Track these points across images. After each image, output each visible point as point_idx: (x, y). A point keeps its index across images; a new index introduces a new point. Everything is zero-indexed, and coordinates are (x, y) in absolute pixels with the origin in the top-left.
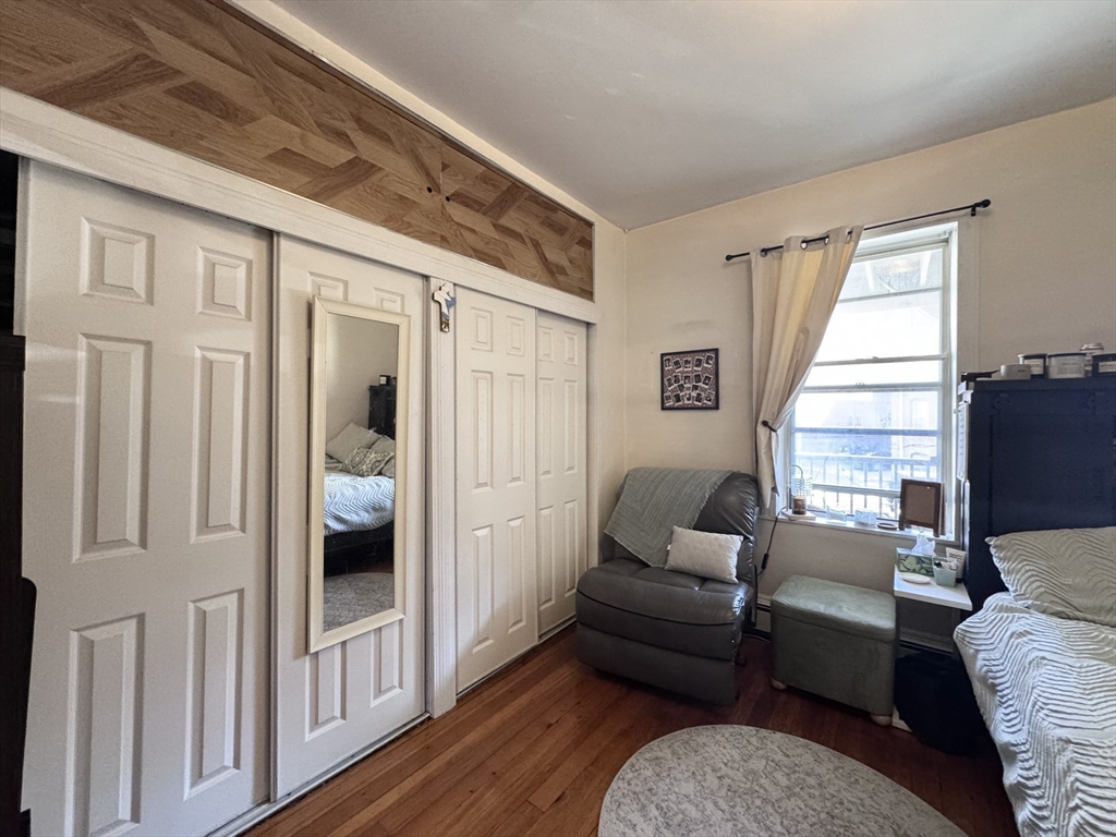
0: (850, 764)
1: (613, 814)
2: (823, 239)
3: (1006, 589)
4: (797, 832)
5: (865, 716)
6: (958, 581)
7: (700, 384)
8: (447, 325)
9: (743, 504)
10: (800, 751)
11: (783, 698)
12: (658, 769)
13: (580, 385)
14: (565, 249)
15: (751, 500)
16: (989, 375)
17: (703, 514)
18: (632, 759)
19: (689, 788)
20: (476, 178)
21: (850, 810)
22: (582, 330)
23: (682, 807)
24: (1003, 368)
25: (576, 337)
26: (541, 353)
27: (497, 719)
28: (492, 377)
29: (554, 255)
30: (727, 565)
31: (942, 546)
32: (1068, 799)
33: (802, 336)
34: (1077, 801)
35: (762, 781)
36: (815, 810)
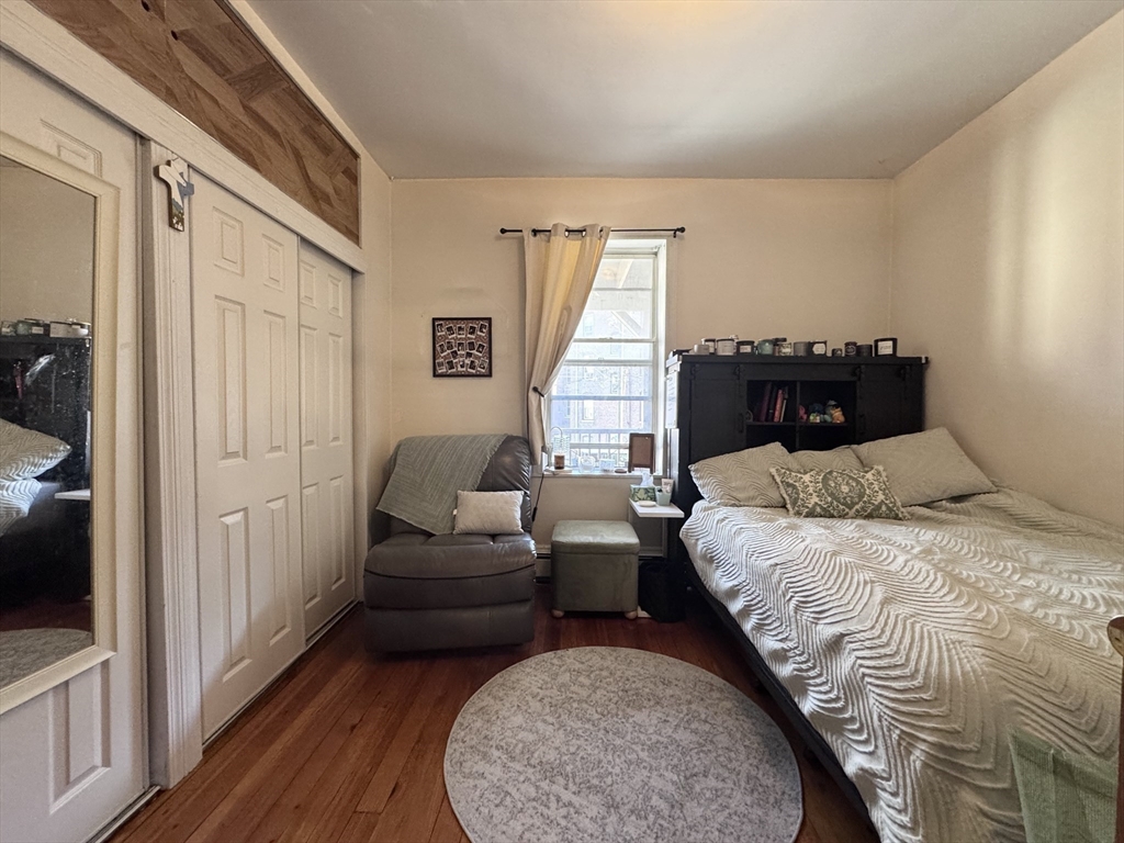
0: (624, 651)
1: (458, 775)
2: (581, 231)
3: (702, 498)
4: (609, 713)
5: (621, 615)
6: (671, 501)
7: (474, 352)
8: (181, 221)
9: (518, 463)
10: (589, 656)
11: (564, 622)
12: (486, 717)
13: (345, 341)
14: (332, 175)
15: (525, 459)
16: (687, 351)
17: (485, 475)
18: (459, 719)
19: (518, 720)
20: (218, 27)
21: (634, 682)
22: (346, 277)
23: (520, 737)
24: (696, 347)
25: (340, 284)
26: (302, 295)
27: (276, 749)
28: (244, 311)
29: (318, 177)
30: (514, 517)
31: (658, 480)
32: (784, 596)
33: (565, 312)
34: (790, 594)
35: (572, 688)
36: (614, 692)
